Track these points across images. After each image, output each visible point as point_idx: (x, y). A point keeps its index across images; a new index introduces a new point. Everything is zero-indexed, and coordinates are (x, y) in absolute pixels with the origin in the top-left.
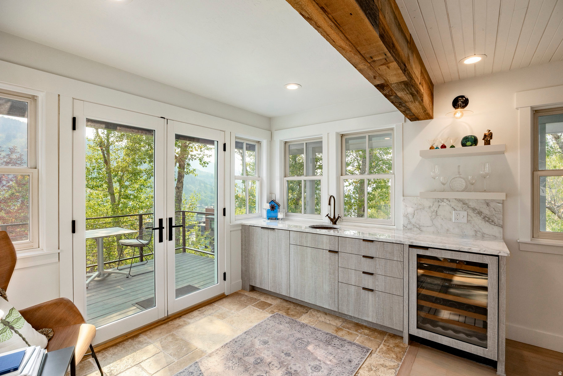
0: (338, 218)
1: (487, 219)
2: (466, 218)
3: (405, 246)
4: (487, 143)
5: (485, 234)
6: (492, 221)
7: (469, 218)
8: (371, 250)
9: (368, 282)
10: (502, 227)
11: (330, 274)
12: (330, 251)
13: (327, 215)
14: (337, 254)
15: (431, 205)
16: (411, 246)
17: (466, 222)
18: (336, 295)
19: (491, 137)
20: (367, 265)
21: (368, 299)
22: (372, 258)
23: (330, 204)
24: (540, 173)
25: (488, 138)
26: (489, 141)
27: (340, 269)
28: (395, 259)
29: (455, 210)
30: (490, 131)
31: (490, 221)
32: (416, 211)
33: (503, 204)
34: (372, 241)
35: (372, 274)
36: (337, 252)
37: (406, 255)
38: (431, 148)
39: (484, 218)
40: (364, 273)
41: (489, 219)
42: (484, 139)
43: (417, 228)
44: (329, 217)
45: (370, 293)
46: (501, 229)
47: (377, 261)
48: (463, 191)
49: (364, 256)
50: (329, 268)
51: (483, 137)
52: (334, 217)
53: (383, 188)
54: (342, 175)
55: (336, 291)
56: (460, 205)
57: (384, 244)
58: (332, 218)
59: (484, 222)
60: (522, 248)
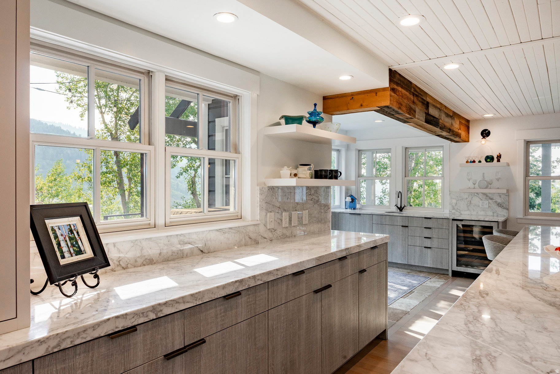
0: (404, 207)
1: (500, 205)
2: (488, 205)
3: (450, 220)
4: (499, 161)
5: (498, 214)
6: (503, 207)
7: (490, 205)
8: (429, 224)
9: (428, 243)
10: (508, 209)
11: (402, 241)
12: (402, 226)
13: (396, 205)
14: (407, 228)
15: (467, 197)
16: (453, 220)
17: (488, 207)
18: (407, 254)
19: (500, 157)
20: (427, 233)
21: (428, 253)
22: (430, 228)
23: (399, 197)
24: (529, 178)
25: (499, 157)
26: (500, 159)
27: (409, 237)
28: (444, 228)
29: (481, 200)
30: (500, 153)
31: (502, 206)
32: (457, 201)
33: (508, 196)
34: (430, 218)
35: (430, 238)
36: (407, 227)
37: (450, 225)
38: (467, 162)
39: (498, 205)
40: (425, 238)
41: (501, 205)
42: (497, 158)
43: (458, 212)
44: (397, 207)
45: (429, 249)
46: (508, 211)
47: (433, 230)
48: (485, 188)
49: (425, 228)
50: (401, 237)
51: (496, 156)
52: (401, 206)
53: (430, 186)
54: (405, 177)
55: (407, 251)
56: (485, 197)
57: (437, 220)
58: (399, 207)
59: (498, 207)
60: (519, 221)
